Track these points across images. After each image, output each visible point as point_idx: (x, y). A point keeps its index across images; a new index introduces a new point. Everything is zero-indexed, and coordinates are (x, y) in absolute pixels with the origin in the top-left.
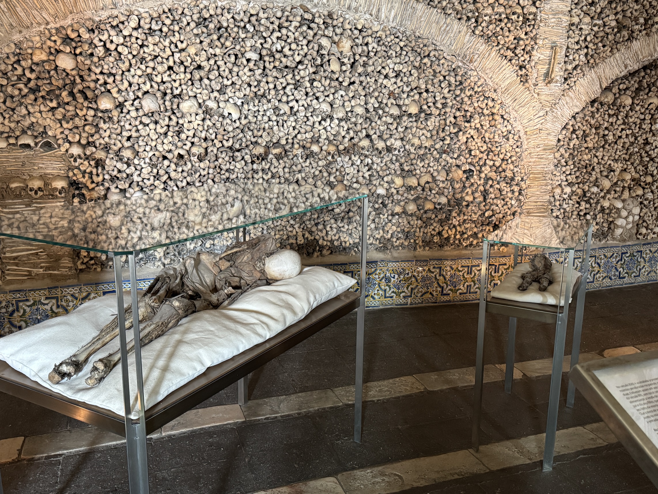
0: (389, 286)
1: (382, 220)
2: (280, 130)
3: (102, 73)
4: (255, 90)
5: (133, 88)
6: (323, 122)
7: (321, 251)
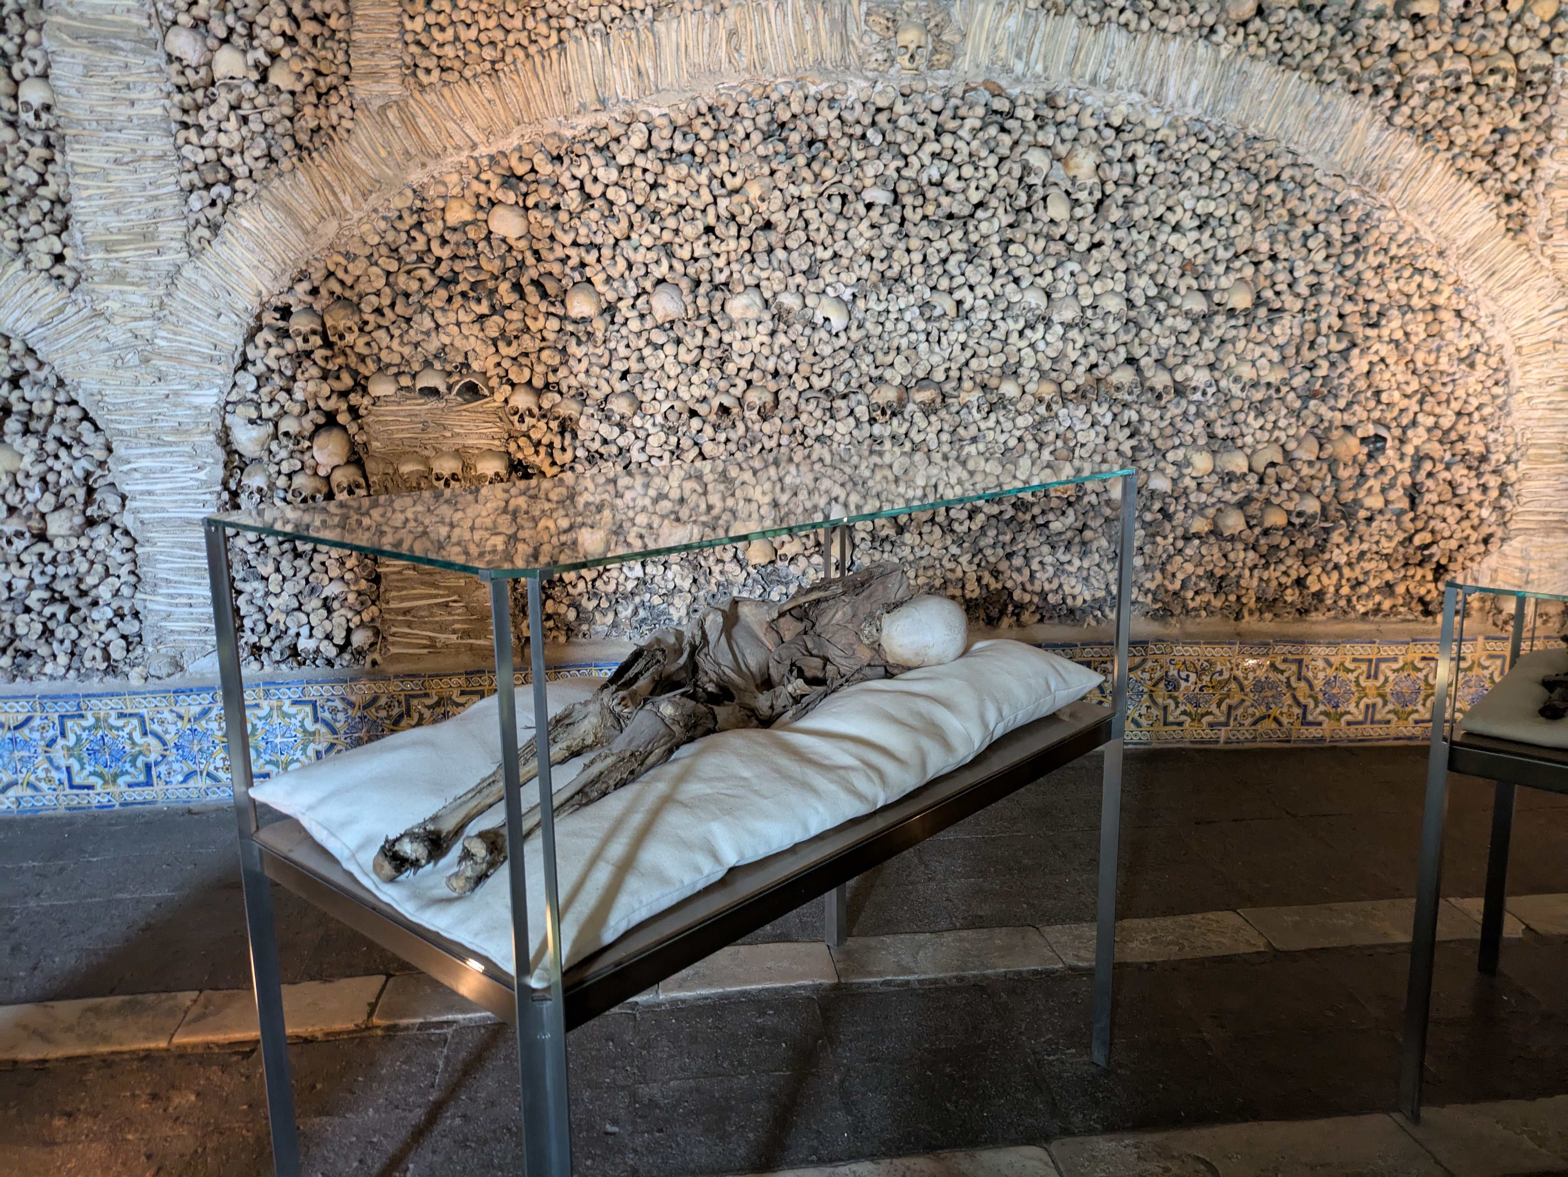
0: (1175, 699)
1: (1160, 550)
2: (932, 352)
3: (575, 244)
4: (882, 267)
5: (635, 273)
6: (1028, 332)
7: (1018, 615)
